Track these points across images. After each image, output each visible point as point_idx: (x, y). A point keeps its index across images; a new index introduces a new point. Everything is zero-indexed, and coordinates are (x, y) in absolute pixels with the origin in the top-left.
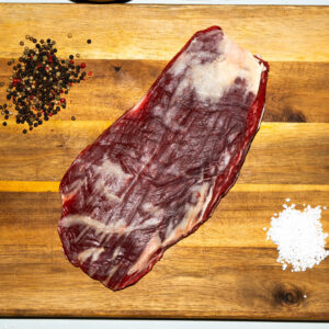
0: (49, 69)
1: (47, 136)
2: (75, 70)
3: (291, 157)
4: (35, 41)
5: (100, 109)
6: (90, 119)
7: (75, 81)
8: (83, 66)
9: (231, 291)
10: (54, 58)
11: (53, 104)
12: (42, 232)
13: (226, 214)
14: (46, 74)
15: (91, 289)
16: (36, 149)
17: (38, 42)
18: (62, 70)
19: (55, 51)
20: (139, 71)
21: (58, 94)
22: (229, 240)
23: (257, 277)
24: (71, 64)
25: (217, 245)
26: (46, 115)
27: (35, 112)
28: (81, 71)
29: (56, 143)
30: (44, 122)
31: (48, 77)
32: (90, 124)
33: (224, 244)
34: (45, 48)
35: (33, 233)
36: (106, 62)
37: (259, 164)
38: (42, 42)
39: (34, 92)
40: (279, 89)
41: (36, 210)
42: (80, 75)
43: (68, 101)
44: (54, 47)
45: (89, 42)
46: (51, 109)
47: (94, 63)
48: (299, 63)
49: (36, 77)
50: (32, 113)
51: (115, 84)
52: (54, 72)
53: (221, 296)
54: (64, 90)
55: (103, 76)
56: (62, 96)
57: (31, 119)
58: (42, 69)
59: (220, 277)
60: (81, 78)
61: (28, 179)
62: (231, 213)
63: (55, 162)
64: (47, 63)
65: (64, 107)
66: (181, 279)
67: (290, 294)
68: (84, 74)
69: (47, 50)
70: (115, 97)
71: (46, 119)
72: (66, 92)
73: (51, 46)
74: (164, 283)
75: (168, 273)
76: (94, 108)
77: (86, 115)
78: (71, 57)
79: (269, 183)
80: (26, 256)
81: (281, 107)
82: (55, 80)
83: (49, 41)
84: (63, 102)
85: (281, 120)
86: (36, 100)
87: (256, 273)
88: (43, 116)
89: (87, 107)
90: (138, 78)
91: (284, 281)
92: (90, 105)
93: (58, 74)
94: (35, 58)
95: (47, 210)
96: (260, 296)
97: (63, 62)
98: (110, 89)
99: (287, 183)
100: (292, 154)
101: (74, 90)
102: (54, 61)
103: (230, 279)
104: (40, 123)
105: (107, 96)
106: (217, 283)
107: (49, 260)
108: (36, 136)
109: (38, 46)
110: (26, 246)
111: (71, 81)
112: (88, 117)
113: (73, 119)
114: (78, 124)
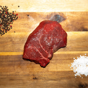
0: (6, 16)
1: (6, 38)
2: (14, 16)
3: (84, 43)
4: (1, 7)
5: (23, 29)
6: (20, 32)
7: (15, 20)
8: (17, 15)
9: (66, 84)
10: (8, 12)
11: (8, 27)
12: (6, 68)
13: (63, 61)
14: (5, 18)
15: (22, 85)
16: (3, 42)
17: (2, 7)
18: (11, 16)
19: (8, 10)
20: (35, 16)
21: (10, 24)
22: (65, 69)
23: (73, 80)
24: (13, 14)
25: (61, 71)
26: (6, 31)
27: (2, 30)
28: (17, 16)
29: (9, 40)
30: (5, 33)
31: (6, 19)
32: (20, 33)
33: (63, 70)
34: (4, 9)
35: (3, 68)
36: (24, 13)
37: (74, 45)
38: (3, 7)
39: (2, 24)
40: (80, 21)
41: (4, 61)
42: (16, 18)
43: (13, 26)
44: (7, 9)
45: (19, 7)
46: (7, 29)
47: (21, 13)
48: (86, 12)
49: (2, 19)
50: (1, 30)
51: (28, 20)
52: (8, 17)
53: (62, 86)
54: (11, 23)
55: (24, 18)
56: (11, 25)
57: (1, 32)
58: (4, 16)
59: (62, 80)
60: (17, 19)
61: (1, 52)
62: (65, 61)
63: (9, 46)
64: (5, 14)
65: (12, 28)
66: (50, 81)
67: (84, 85)
68: (17, 17)
69: (5, 10)
70: (28, 25)
71: (6, 32)
72: (12, 24)
73: (6, 8)
74: (45, 83)
75: (46, 80)
76: (21, 28)
77: (19, 30)
78: (13, 12)
79: (77, 51)
80: (2, 75)
81: (81, 26)
82: (8, 20)
83: (6, 6)
84: (11, 26)
85: (81, 31)
86: (2, 26)
87: (73, 79)
88: (5, 31)
89: (19, 28)
90: (35, 18)
91: (82, 81)
92: (20, 27)
93: (9, 18)
94: (1, 12)
95: (8, 61)
96: (74, 86)
97: (11, 13)
98: (26, 22)
99: (83, 51)
100: (84, 42)
101: (14, 22)
102: (7, 13)
103: (65, 81)
104: (4, 34)
105: (25, 24)
106: (61, 82)
107: (9, 77)
108: (3, 38)
109: (2, 8)
110: (2, 72)
111: (14, 20)
112: (19, 31)
113: (15, 32)
114: (16, 34)
